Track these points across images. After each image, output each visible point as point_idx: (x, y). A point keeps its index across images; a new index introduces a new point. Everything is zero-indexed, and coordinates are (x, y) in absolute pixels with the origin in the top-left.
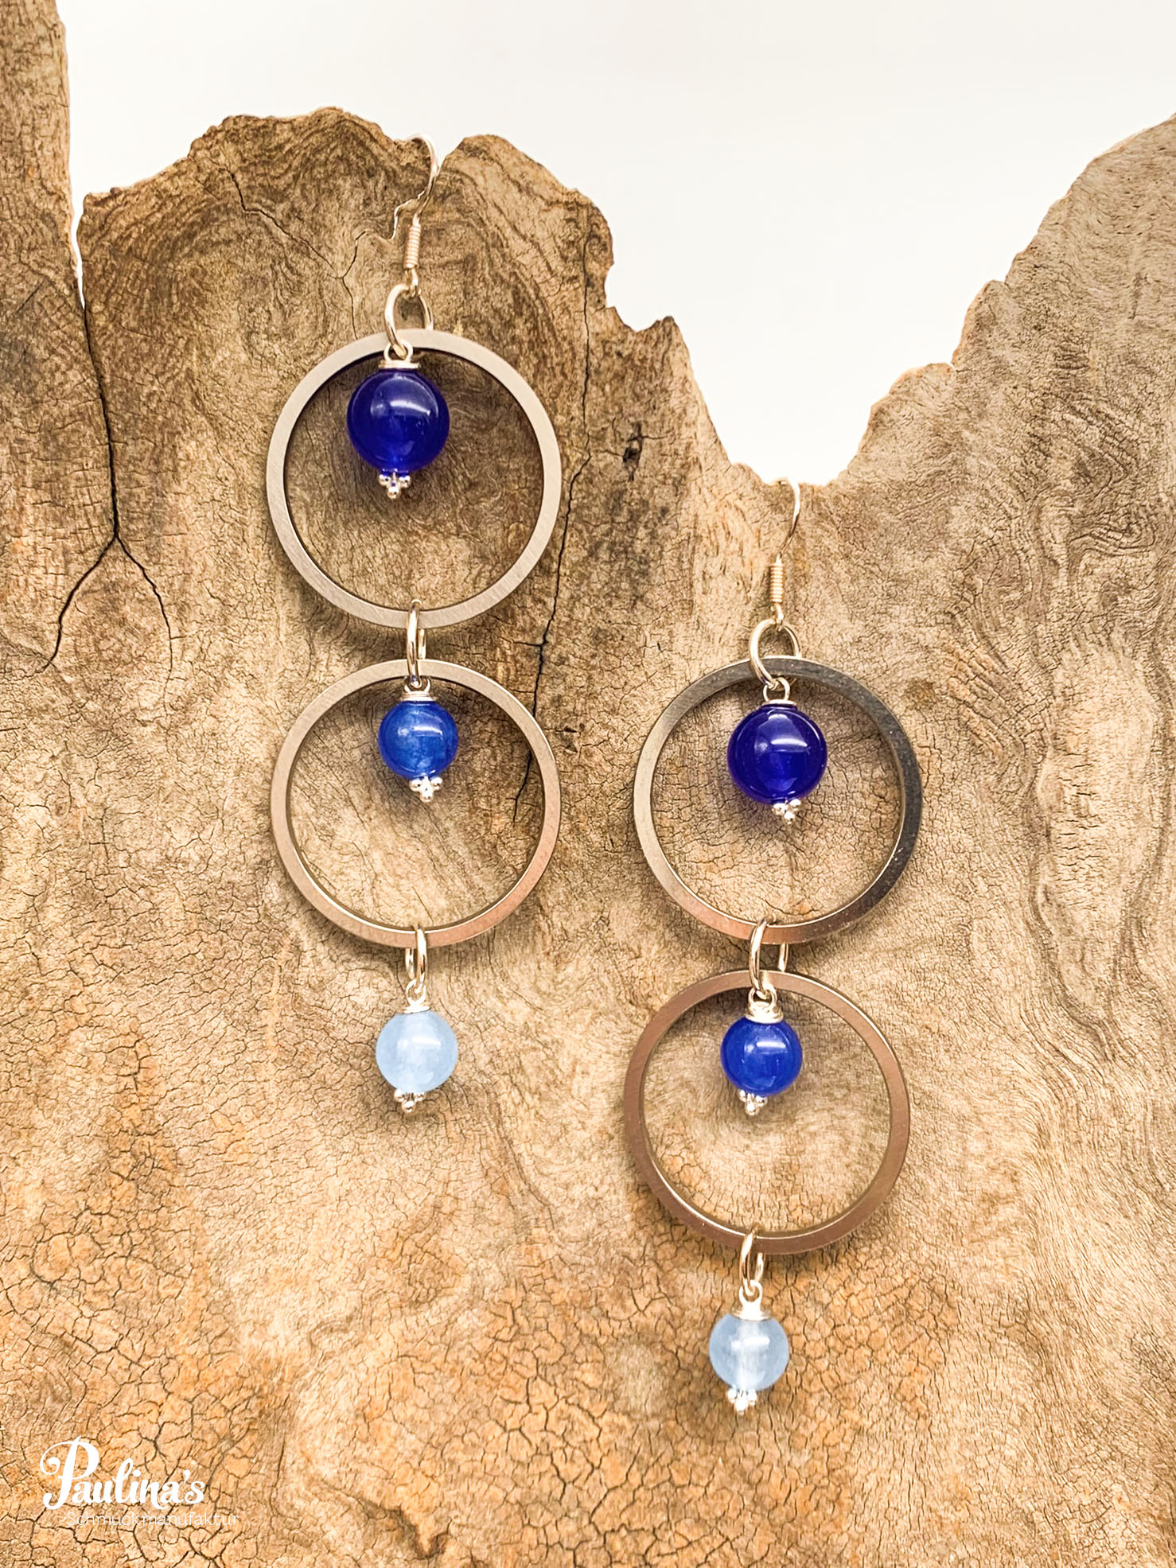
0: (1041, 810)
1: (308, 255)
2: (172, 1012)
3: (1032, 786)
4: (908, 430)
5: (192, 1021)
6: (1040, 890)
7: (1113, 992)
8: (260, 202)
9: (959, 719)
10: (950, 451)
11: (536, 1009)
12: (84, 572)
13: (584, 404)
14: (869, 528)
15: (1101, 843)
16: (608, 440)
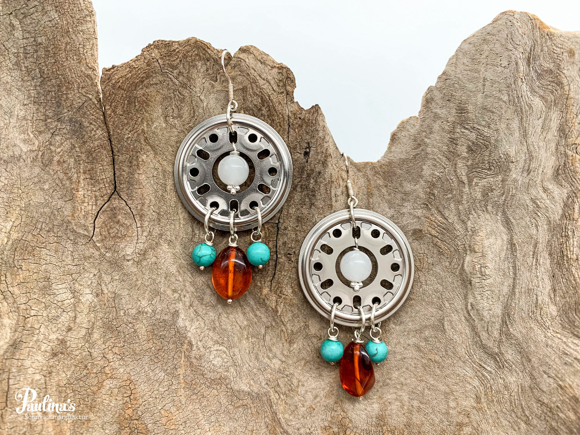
0: (466, 274)
1: (187, 89)
2: (143, 371)
3: (463, 266)
4: (404, 140)
5: (151, 374)
6: (469, 304)
7: (500, 341)
8: (168, 70)
9: (432, 242)
10: (421, 146)
11: (283, 362)
12: (103, 204)
13: (288, 136)
14: (393, 176)
15: (491, 285)
16: (298, 149)
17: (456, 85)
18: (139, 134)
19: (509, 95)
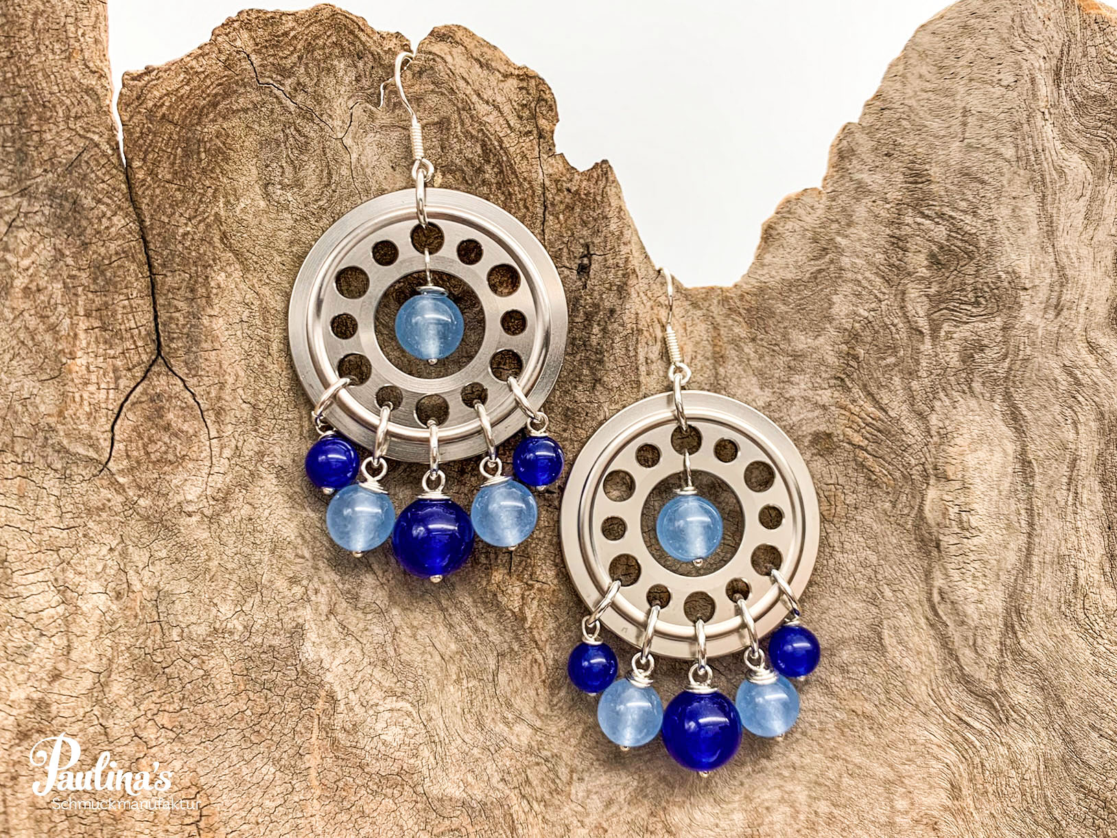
0: (929, 526)
1: (313, 121)
2: (226, 764)
3: (921, 510)
4: (793, 240)
5: (244, 771)
6: (935, 591)
7: (1001, 668)
8: (272, 78)
9: (855, 460)
10: (827, 254)
11: (537, 730)
12: (132, 386)
13: (543, 230)
14: (769, 317)
15: (982, 549)
16: (564, 258)
17: (904, 123)
18: (208, 226)
19: (1017, 146)
